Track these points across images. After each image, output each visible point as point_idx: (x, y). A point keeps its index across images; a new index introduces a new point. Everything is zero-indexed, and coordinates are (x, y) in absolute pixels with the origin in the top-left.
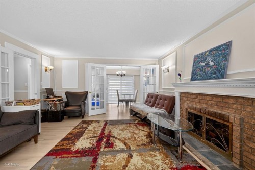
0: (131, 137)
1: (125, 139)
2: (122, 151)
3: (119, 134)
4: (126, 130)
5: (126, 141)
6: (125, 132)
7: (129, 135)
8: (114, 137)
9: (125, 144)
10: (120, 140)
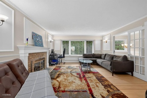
0: (68, 77)
1: (71, 76)
2: (73, 72)
3: (75, 79)
4: (70, 83)
5: (71, 75)
6: (71, 81)
7: (69, 78)
8: (77, 77)
9: (72, 74)
10: (74, 76)
